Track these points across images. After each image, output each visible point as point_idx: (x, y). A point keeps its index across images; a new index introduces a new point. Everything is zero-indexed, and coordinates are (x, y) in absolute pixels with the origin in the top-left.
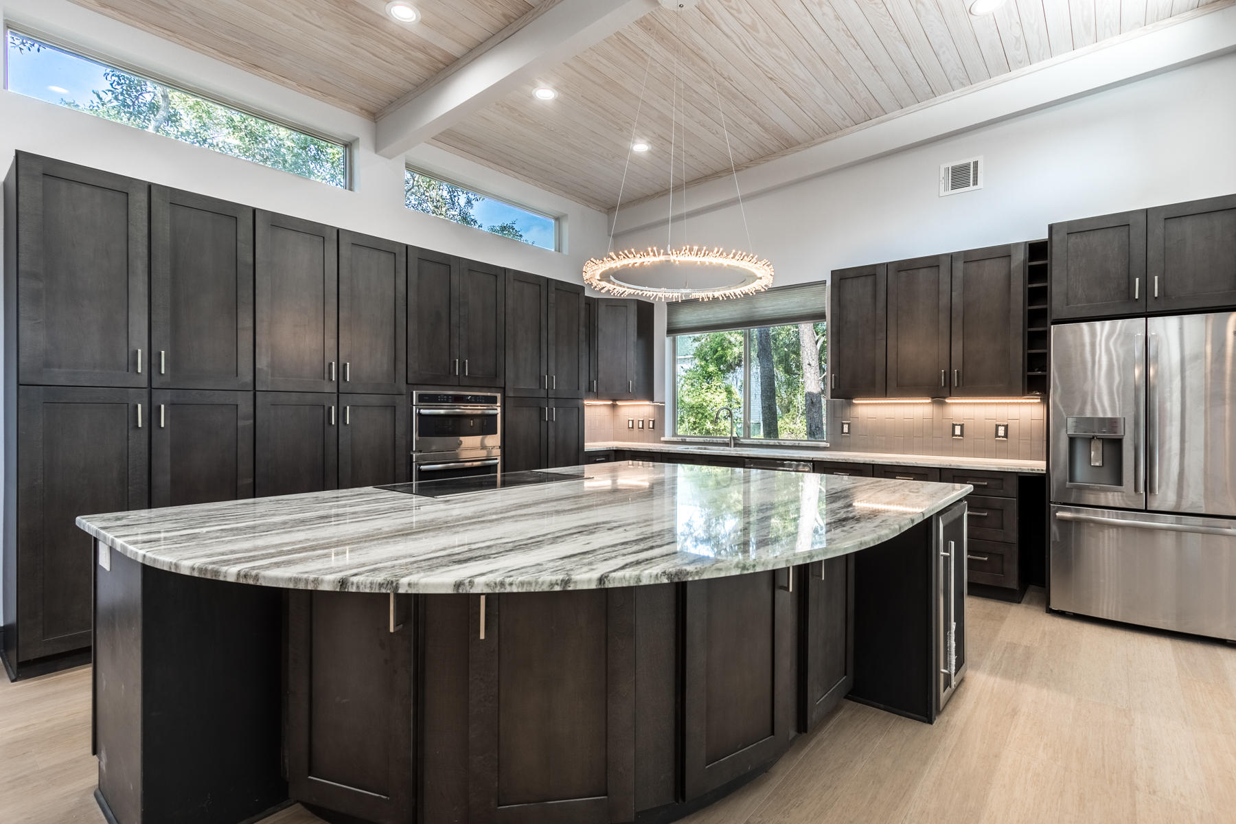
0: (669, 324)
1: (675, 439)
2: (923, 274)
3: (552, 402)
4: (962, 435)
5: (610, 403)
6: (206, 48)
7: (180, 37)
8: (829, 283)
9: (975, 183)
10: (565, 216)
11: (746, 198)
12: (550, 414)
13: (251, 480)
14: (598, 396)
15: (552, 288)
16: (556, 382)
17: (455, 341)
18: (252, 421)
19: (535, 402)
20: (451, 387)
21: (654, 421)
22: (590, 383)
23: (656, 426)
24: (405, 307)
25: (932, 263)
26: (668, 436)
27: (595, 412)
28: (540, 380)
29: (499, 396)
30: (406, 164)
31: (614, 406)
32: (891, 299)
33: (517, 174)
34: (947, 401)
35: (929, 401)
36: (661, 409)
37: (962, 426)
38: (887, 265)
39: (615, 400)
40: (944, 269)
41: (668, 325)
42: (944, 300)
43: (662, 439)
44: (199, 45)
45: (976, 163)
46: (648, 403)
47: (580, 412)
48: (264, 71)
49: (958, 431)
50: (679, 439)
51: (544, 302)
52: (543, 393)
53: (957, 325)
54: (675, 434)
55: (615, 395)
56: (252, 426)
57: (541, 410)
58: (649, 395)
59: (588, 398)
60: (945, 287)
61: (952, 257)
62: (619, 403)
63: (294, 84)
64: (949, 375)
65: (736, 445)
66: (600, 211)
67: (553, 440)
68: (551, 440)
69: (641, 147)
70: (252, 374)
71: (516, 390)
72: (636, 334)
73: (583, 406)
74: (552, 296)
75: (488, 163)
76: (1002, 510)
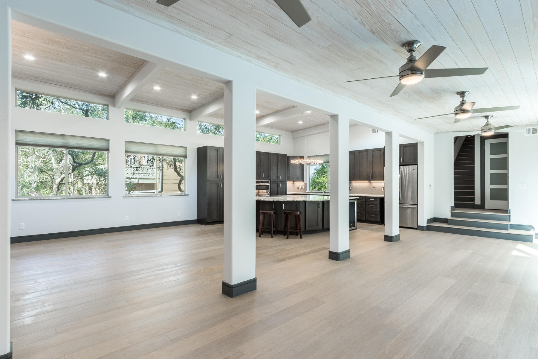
1: (310, 192)
2: (364, 153)
3: (280, 182)
4: (375, 190)
5: (293, 182)
9: (377, 132)
10: (281, 135)
12: (280, 185)
14: (290, 180)
15: (280, 156)
16: (281, 178)
17: (261, 170)
19: (276, 183)
20: (261, 179)
21: (304, 186)
22: (288, 177)
23: (305, 188)
25: (366, 151)
27: (289, 184)
28: (277, 177)
29: (269, 181)
31: (294, 183)
32: (358, 158)
35: (368, 182)
36: (306, 184)
38: (357, 151)
39: (294, 182)
40: (369, 152)
42: (369, 160)
43: (306, 191)
46: (302, 182)
47: (286, 184)
49: (374, 189)
50: (311, 192)
51: (278, 159)
52: (278, 180)
53: (371, 165)
54: (309, 190)
55: (294, 180)
57: (278, 184)
58: (303, 180)
59: (288, 181)
60: (369, 157)
61: (370, 150)
62: (295, 182)
64: (369, 176)
65: (324, 193)
66: (290, 132)
68: (280, 191)
69: (300, 122)
71: (273, 180)
73: (287, 183)
74: (280, 158)
76: (377, 205)
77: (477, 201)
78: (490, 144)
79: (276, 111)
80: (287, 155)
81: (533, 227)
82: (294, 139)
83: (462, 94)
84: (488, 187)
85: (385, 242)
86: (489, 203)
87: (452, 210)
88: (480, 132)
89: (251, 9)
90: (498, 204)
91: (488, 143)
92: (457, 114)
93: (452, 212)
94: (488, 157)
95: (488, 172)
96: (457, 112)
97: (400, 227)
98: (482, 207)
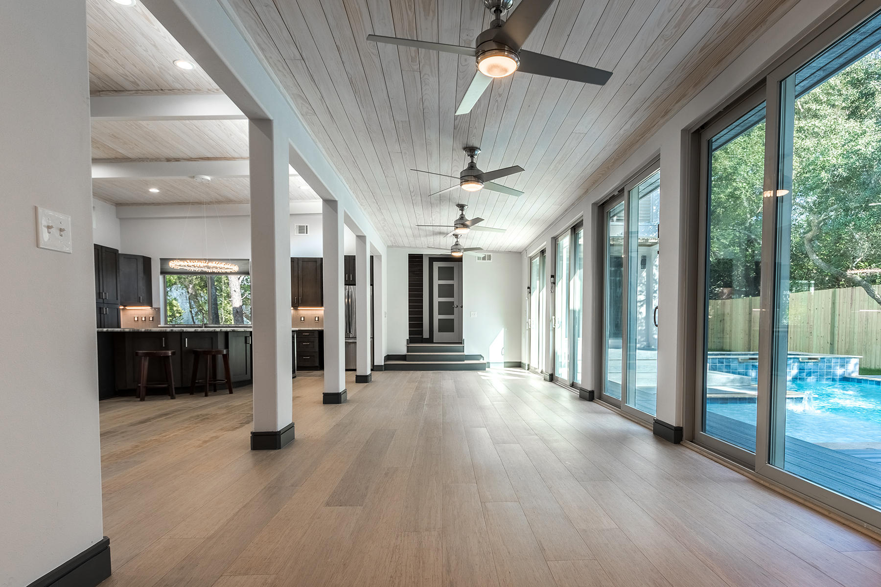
0: (161, 269)
1: (166, 326)
3: (106, 305)
5: (136, 307)
8: (250, 260)
9: (307, 233)
11: (207, 217)
21: (153, 317)
23: (154, 319)
26: (162, 324)
28: (100, 294)
34: (299, 308)
36: (158, 310)
37: (304, 317)
39: (125, 306)
40: (296, 263)
42: (296, 274)
43: (159, 326)
45: (307, 226)
46: (148, 307)
47: (118, 311)
49: (302, 319)
51: (100, 257)
53: (300, 282)
54: (166, 323)
57: (101, 308)
58: (150, 303)
60: (296, 269)
61: (298, 259)
62: (127, 308)
64: (298, 299)
66: (112, 205)
69: (154, 190)
72: (143, 273)
76: (313, 342)
77: (426, 335)
78: (439, 267)
79: (119, 157)
80: (118, 250)
81: (482, 357)
82: (122, 219)
83: (461, 207)
84: (437, 317)
85: (357, 384)
86: (437, 335)
87: (408, 344)
88: (450, 251)
89: (371, 54)
90: (447, 335)
91: (436, 265)
92: (457, 228)
93: (408, 346)
94: (437, 282)
95: (437, 300)
96: (458, 226)
97: (346, 370)
98: (430, 340)
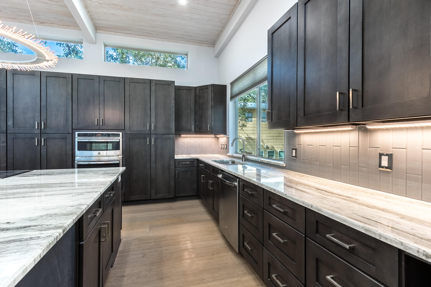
6: (26, 21)
7: (17, 20)
10: (188, 52)
13: (6, 165)
18: (6, 144)
19: (142, 136)
21: (226, 145)
24: (71, 99)
29: (121, 133)
30: (104, 45)
33: (158, 39)
37: (390, 156)
41: (231, 95)
43: (228, 154)
44: (23, 21)
46: (223, 136)
48: (45, 24)
52: (147, 132)
56: (6, 146)
63: (57, 25)
66: (208, 47)
67: (154, 153)
70: (6, 127)
71: (131, 130)
72: (212, 101)
75: (142, 37)
